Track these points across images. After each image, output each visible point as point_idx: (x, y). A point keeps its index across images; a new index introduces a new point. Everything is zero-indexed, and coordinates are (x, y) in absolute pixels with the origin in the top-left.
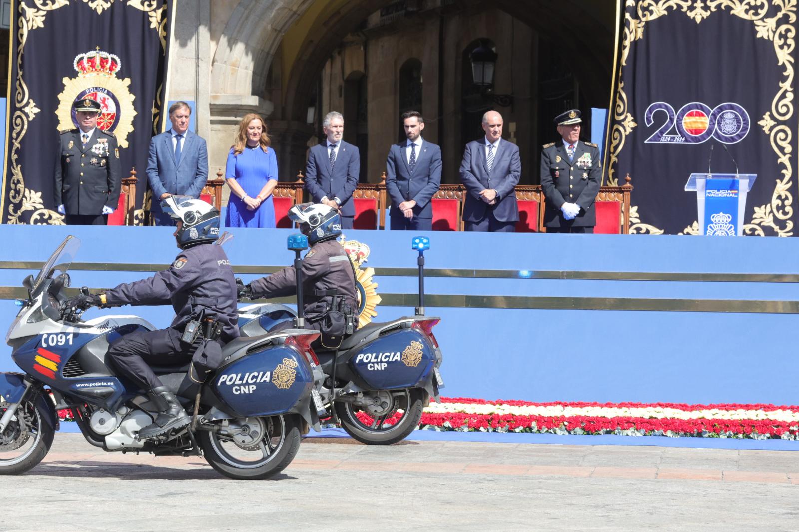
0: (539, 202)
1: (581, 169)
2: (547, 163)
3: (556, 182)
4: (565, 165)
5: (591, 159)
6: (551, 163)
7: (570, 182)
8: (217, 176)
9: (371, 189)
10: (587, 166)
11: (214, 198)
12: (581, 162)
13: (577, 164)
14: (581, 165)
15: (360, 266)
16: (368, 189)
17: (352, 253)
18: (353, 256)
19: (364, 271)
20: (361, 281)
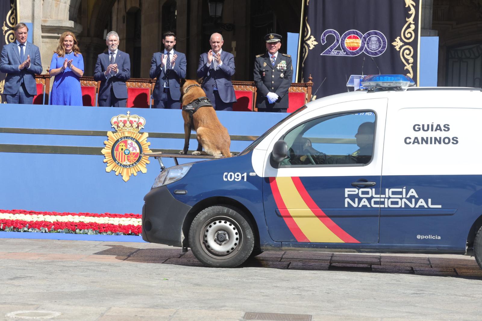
0: (254, 92)
1: (280, 71)
2: (258, 67)
3: (263, 79)
4: (269, 69)
5: (286, 65)
6: (260, 67)
7: (272, 79)
8: (47, 72)
9: (146, 82)
10: (283, 69)
11: (45, 86)
12: (279, 66)
13: (277, 68)
14: (279, 69)
15: (139, 131)
16: (144, 82)
17: (135, 123)
18: (135, 125)
19: (142, 134)
20: (140, 141)
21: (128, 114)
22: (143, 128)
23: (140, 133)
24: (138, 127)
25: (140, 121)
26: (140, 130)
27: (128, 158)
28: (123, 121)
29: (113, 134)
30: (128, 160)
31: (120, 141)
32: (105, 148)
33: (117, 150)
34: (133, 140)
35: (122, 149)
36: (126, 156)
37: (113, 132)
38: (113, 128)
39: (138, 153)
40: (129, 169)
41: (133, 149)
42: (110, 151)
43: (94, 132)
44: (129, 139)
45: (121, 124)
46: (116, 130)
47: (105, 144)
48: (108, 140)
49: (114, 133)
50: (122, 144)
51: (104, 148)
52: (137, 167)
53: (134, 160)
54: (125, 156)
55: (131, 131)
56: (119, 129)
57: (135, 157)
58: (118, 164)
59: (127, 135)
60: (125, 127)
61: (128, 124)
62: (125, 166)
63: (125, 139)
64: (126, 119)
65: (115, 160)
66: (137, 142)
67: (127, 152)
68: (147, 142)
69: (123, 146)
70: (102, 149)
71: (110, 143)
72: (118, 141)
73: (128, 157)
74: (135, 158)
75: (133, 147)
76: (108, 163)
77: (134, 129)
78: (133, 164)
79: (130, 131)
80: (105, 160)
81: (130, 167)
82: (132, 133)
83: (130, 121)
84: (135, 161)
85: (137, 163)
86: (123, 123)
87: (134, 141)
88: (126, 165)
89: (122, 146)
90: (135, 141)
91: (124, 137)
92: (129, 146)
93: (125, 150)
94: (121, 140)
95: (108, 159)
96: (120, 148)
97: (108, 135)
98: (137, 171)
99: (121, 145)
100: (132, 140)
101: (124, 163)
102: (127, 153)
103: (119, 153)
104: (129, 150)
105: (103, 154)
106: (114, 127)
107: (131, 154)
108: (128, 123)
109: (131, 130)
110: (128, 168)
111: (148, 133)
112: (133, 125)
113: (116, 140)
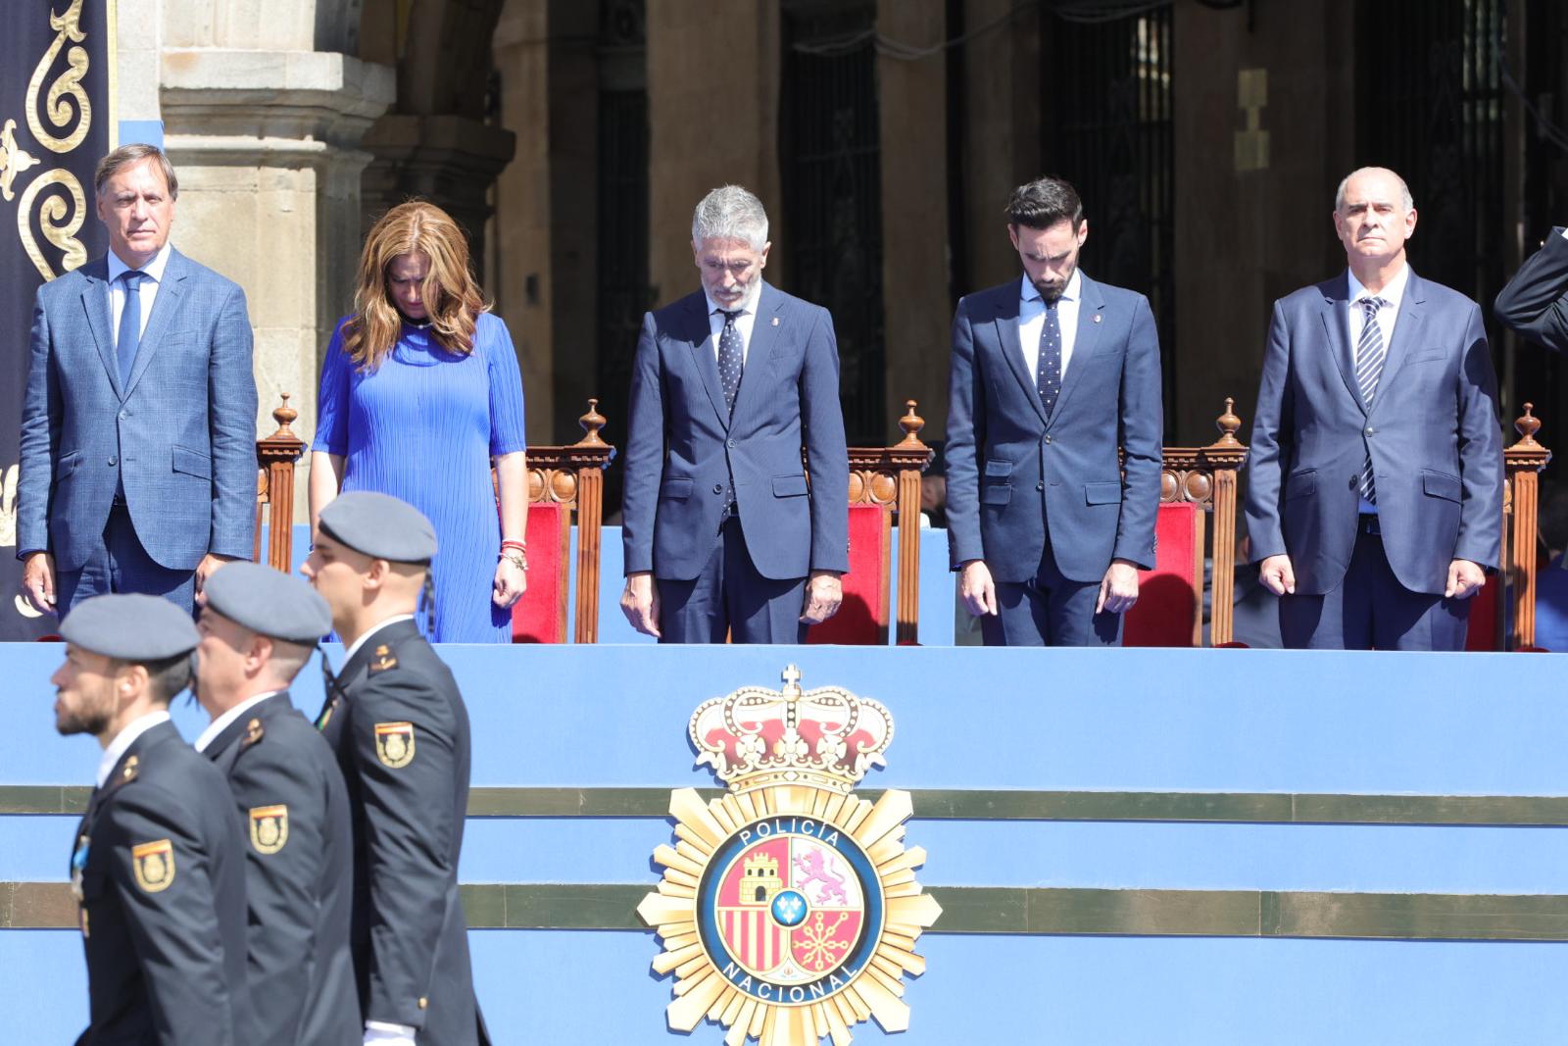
15: (857, 783)
17: (829, 734)
18: (832, 747)
19: (874, 803)
20: (862, 842)
21: (791, 682)
22: (882, 762)
23: (862, 794)
24: (850, 759)
25: (860, 725)
26: (860, 776)
27: (798, 945)
28: (760, 727)
29: (707, 801)
30: (798, 954)
31: (749, 841)
32: (662, 886)
33: (732, 898)
34: (823, 839)
35: (761, 893)
36: (785, 933)
37: (706, 795)
38: (705, 770)
39: (854, 915)
40: (806, 1011)
41: (824, 890)
42: (692, 906)
43: (592, 793)
44: (798, 830)
45: (750, 747)
46: (726, 784)
47: (659, 868)
48: (676, 839)
49: (713, 801)
50: (762, 861)
51: (657, 890)
52: (849, 993)
53: (830, 957)
54: (776, 933)
55: (809, 782)
56: (736, 771)
57: (837, 938)
58: (736, 981)
59: (786, 804)
60: (772, 763)
61: (790, 745)
62: (779, 992)
63: (774, 831)
64: (778, 712)
65: (719, 956)
66: (848, 848)
67: (789, 910)
68: (906, 849)
69: (767, 872)
70: (640, 892)
71: (688, 862)
72: (733, 843)
73: (798, 936)
74: (835, 945)
75: (823, 878)
76: (677, 979)
77: (826, 770)
78: (825, 981)
79: (801, 781)
80: (662, 963)
81: (808, 996)
82: (815, 791)
83: (804, 722)
84: (837, 960)
85: (853, 975)
86: (759, 735)
87: (830, 843)
88: (787, 989)
89: (761, 872)
90: (835, 841)
91: (771, 821)
92: (797, 874)
93: (778, 898)
94: (755, 837)
95: (683, 950)
96: (747, 887)
97: (673, 810)
98: (851, 1021)
99: (755, 867)
100: (815, 835)
101: (773, 976)
102: (789, 917)
103: (745, 916)
104: (801, 898)
105: (650, 923)
106: (708, 765)
107: (812, 923)
108: (791, 734)
109: (814, 777)
110: (798, 1002)
111: (912, 791)
112: (819, 750)
113: (724, 838)
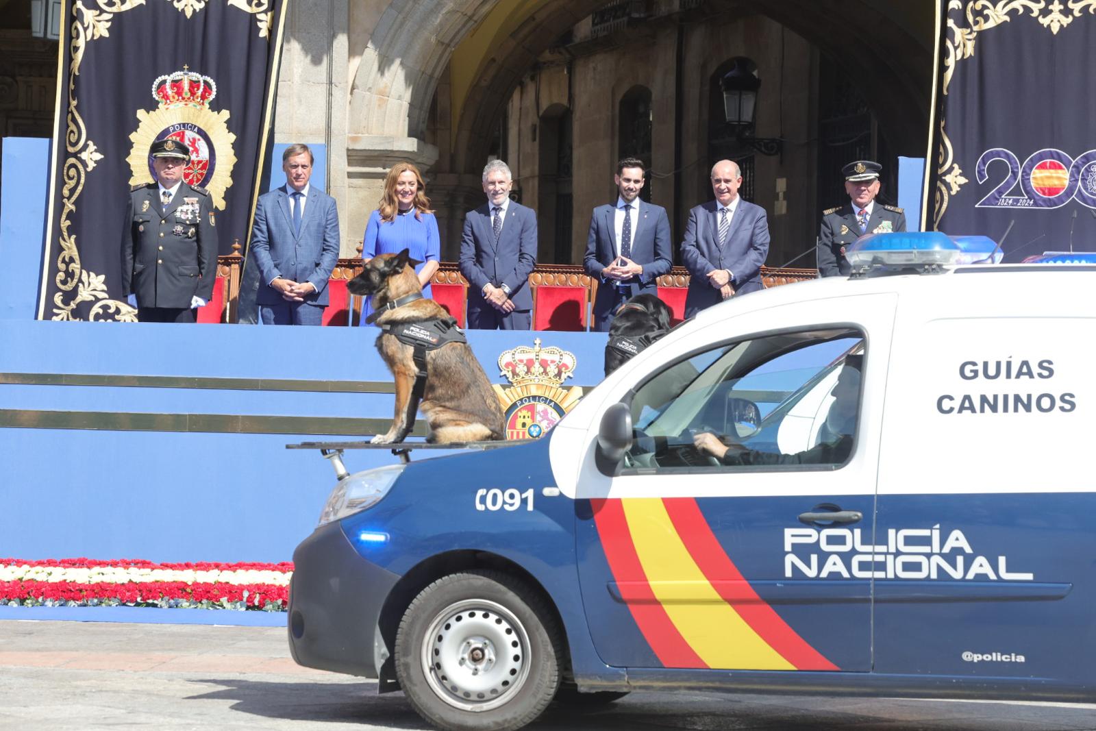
2: (827, 236)
3: (840, 262)
6: (833, 235)
9: (578, 273)
15: (562, 384)
16: (574, 273)
17: (552, 365)
18: (552, 370)
19: (568, 391)
20: (563, 406)
21: (538, 345)
22: (571, 376)
23: (564, 388)
24: (559, 374)
25: (563, 361)
26: (563, 381)
28: (525, 362)
29: (505, 390)
31: (520, 405)
33: (513, 426)
34: (548, 404)
35: (524, 425)
37: (504, 387)
38: (504, 377)
41: (548, 424)
44: (539, 401)
45: (521, 369)
46: (512, 383)
49: (507, 389)
50: (524, 413)
55: (544, 383)
56: (516, 378)
59: (534, 392)
60: (530, 375)
61: (537, 368)
63: (530, 401)
64: (532, 356)
66: (557, 408)
67: (535, 431)
69: (526, 417)
72: (514, 406)
75: (548, 419)
77: (550, 378)
79: (541, 382)
82: (545, 387)
83: (542, 360)
86: (525, 365)
87: (551, 406)
89: (524, 417)
90: (553, 405)
91: (529, 397)
92: (538, 418)
93: (531, 427)
94: (522, 403)
96: (519, 422)
99: (522, 416)
100: (545, 403)
102: (535, 434)
103: (518, 433)
104: (539, 427)
106: (505, 375)
108: (537, 364)
109: (545, 380)
111: (583, 387)
112: (547, 371)
113: (510, 404)
